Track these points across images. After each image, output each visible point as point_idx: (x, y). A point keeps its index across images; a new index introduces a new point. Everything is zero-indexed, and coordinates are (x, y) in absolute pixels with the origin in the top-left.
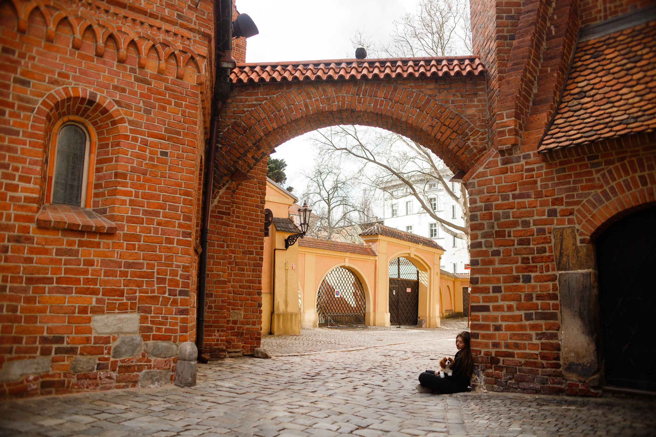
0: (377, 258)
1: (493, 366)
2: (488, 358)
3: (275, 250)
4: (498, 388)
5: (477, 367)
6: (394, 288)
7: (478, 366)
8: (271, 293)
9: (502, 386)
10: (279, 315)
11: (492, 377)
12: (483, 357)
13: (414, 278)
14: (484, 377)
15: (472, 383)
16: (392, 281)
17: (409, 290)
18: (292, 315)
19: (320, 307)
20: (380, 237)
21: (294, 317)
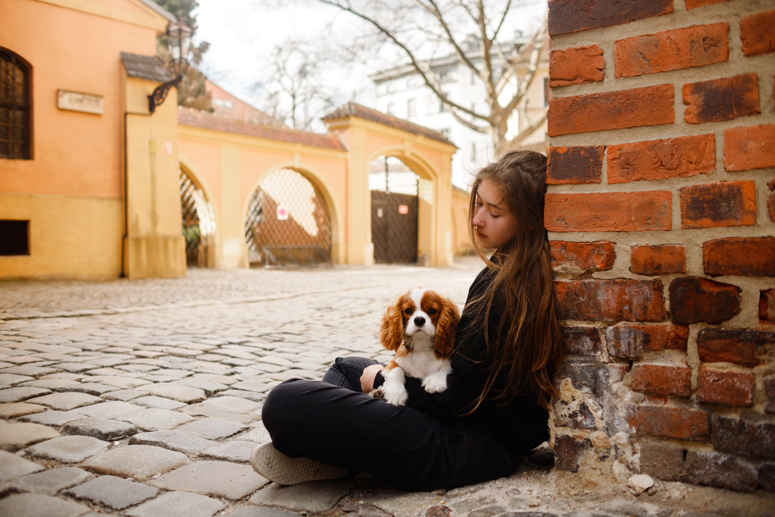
0: (348, 156)
1: (694, 331)
2: (658, 288)
3: (126, 114)
4: (725, 466)
5: (587, 343)
6: (380, 206)
7: (594, 334)
8: (120, 199)
9: (754, 458)
10: (138, 241)
11: (685, 399)
12: (624, 282)
13: (411, 191)
14: (629, 396)
15: (555, 432)
16: (376, 195)
17: (403, 210)
18: (166, 240)
19: (252, 236)
20: (353, 121)
21: (171, 244)
